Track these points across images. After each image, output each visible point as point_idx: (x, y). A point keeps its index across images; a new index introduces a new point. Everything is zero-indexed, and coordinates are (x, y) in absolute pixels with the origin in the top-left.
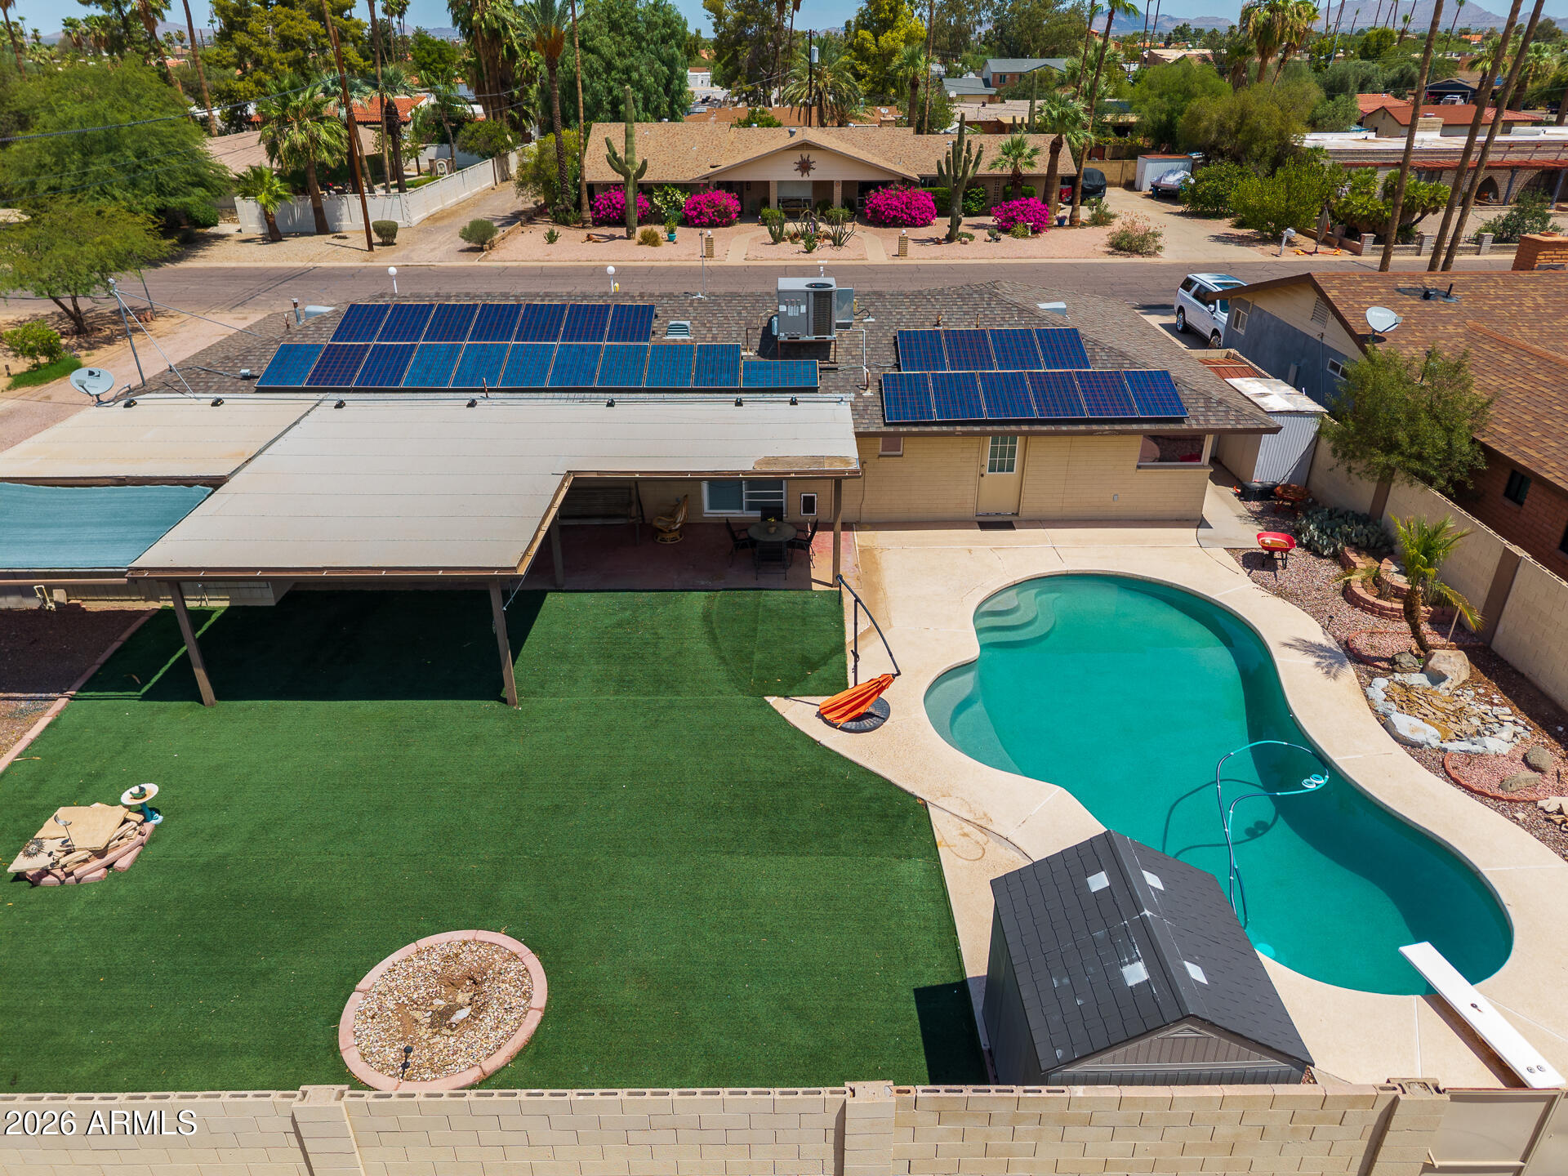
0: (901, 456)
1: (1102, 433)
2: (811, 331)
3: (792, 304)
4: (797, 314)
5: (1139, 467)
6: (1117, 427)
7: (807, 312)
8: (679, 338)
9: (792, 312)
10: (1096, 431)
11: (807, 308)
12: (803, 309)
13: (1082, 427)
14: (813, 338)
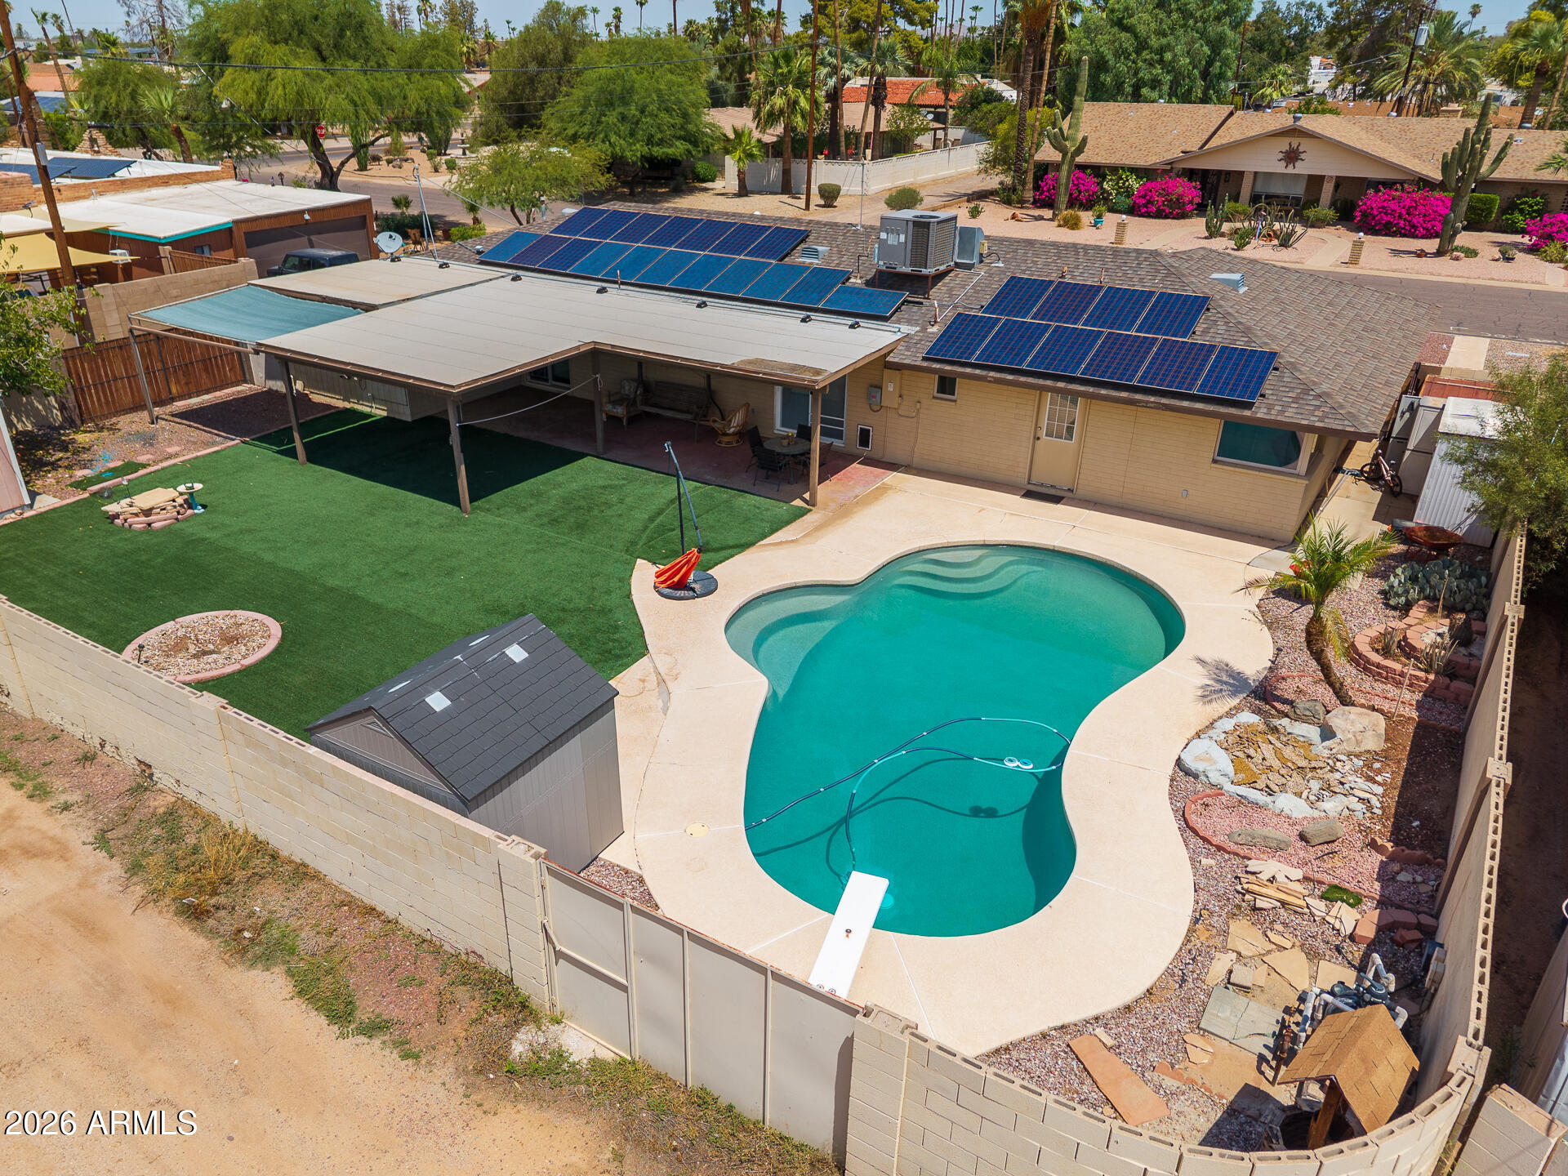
0: (955, 401)
1: (1146, 405)
2: (908, 262)
3: (892, 232)
4: (896, 243)
5: (1215, 461)
6: (1164, 401)
7: (906, 242)
8: (808, 261)
9: (892, 240)
10: (1139, 401)
11: (906, 238)
12: (902, 238)
13: (1124, 394)
14: (908, 270)
